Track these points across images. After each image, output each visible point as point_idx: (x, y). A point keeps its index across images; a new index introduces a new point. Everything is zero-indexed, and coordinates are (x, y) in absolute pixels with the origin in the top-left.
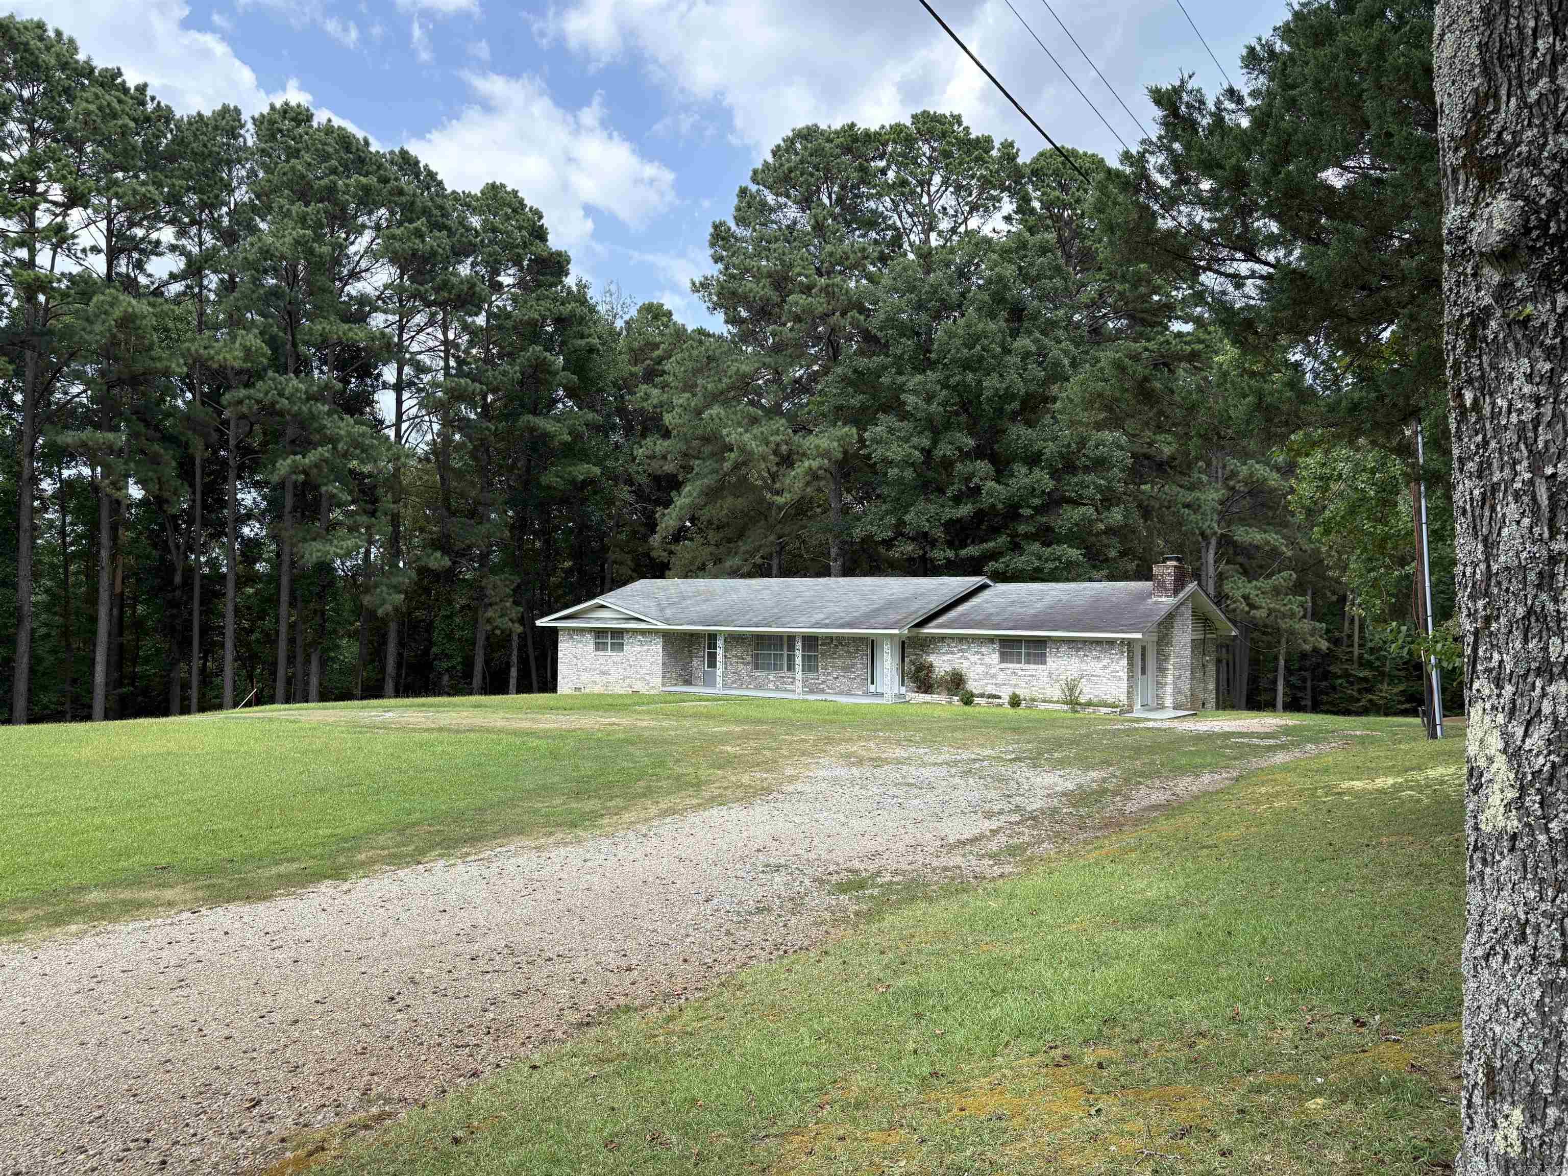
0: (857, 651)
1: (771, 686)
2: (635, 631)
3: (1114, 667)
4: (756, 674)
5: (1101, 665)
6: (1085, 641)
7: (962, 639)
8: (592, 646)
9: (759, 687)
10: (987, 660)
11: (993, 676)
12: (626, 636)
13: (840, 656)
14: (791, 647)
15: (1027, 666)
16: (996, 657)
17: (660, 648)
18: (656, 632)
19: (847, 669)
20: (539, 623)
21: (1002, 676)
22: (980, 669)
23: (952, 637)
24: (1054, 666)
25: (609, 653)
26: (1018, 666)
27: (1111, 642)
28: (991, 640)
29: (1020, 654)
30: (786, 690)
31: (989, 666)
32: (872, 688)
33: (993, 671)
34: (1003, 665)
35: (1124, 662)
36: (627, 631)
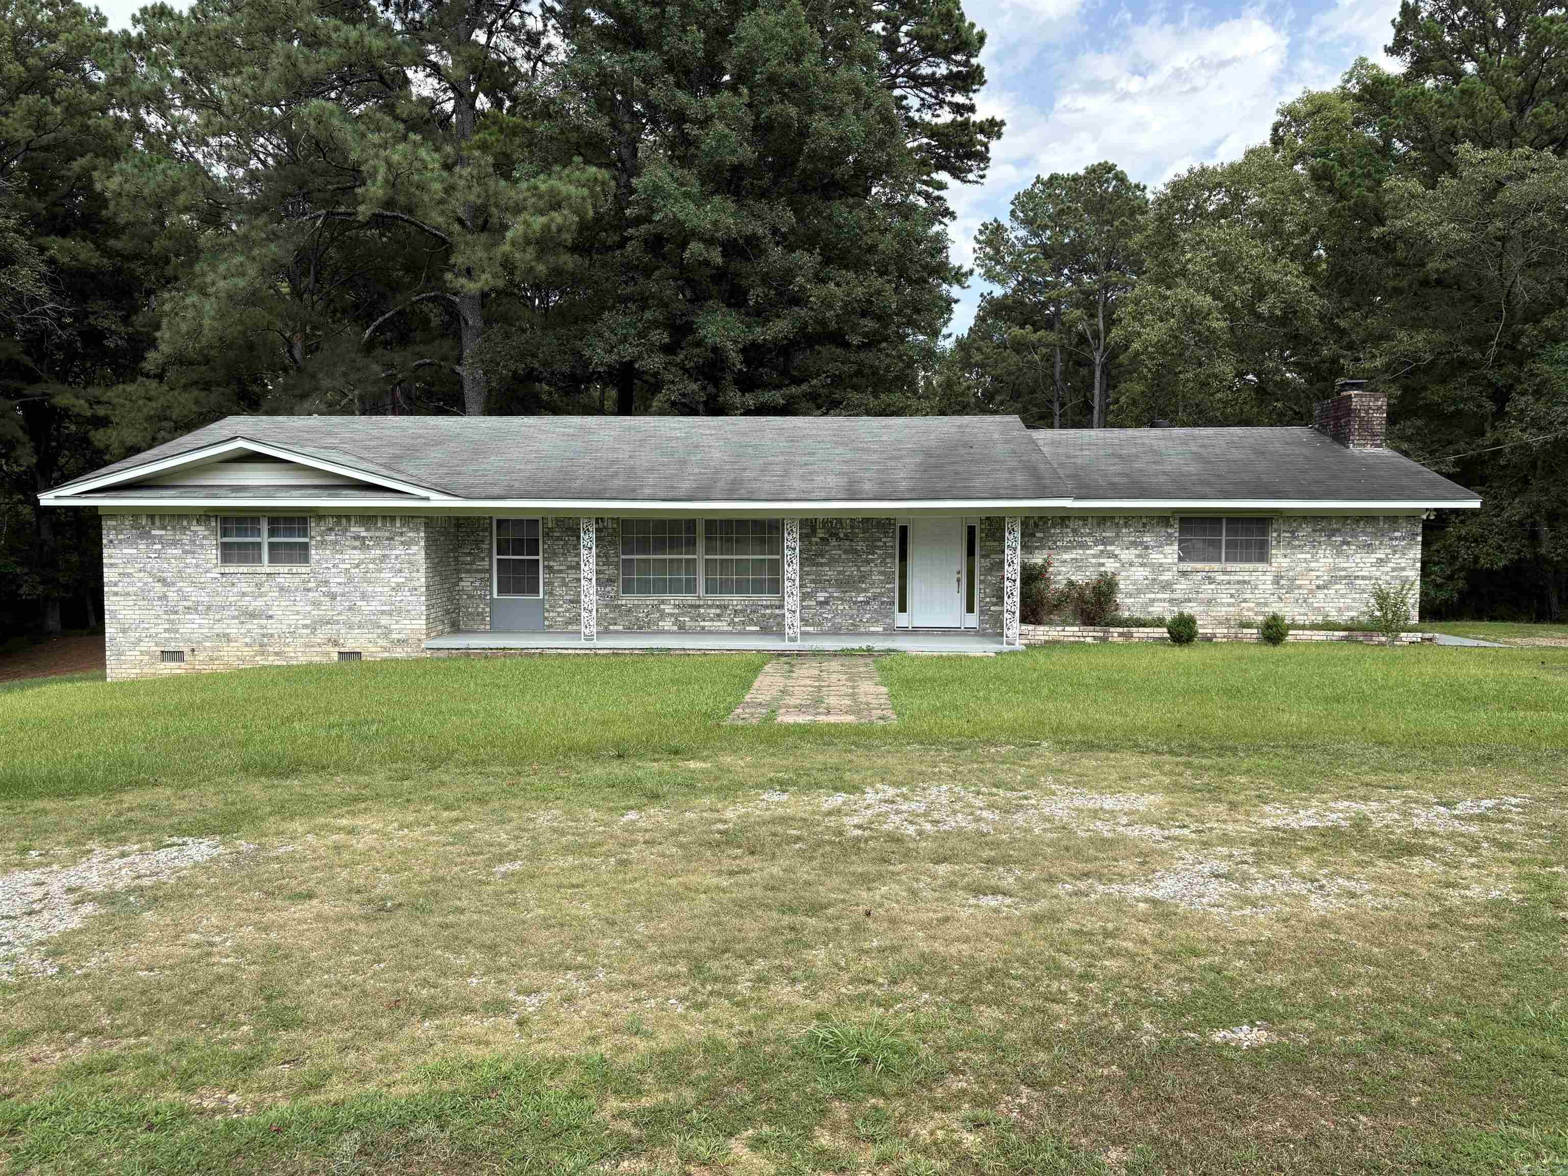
0: (872, 550)
1: (667, 624)
2: (343, 516)
3: (1397, 560)
4: (627, 600)
5: (1373, 558)
6: (1344, 517)
7: (1104, 518)
8: (213, 554)
9: (637, 628)
10: (1155, 557)
11: (1167, 586)
12: (315, 529)
13: (833, 561)
14: (776, 545)
15: (1231, 566)
16: (1171, 552)
17: (418, 552)
18: (408, 517)
19: (846, 584)
20: (47, 499)
21: (1182, 585)
22: (1140, 573)
23: (1084, 516)
24: (1285, 562)
25: (266, 567)
26: (1216, 566)
27: (1393, 518)
28: (1162, 518)
29: (1216, 544)
30: (703, 632)
31: (1160, 568)
32: (902, 620)
33: (1167, 576)
34: (1187, 566)
35: (1417, 552)
36: (319, 514)
